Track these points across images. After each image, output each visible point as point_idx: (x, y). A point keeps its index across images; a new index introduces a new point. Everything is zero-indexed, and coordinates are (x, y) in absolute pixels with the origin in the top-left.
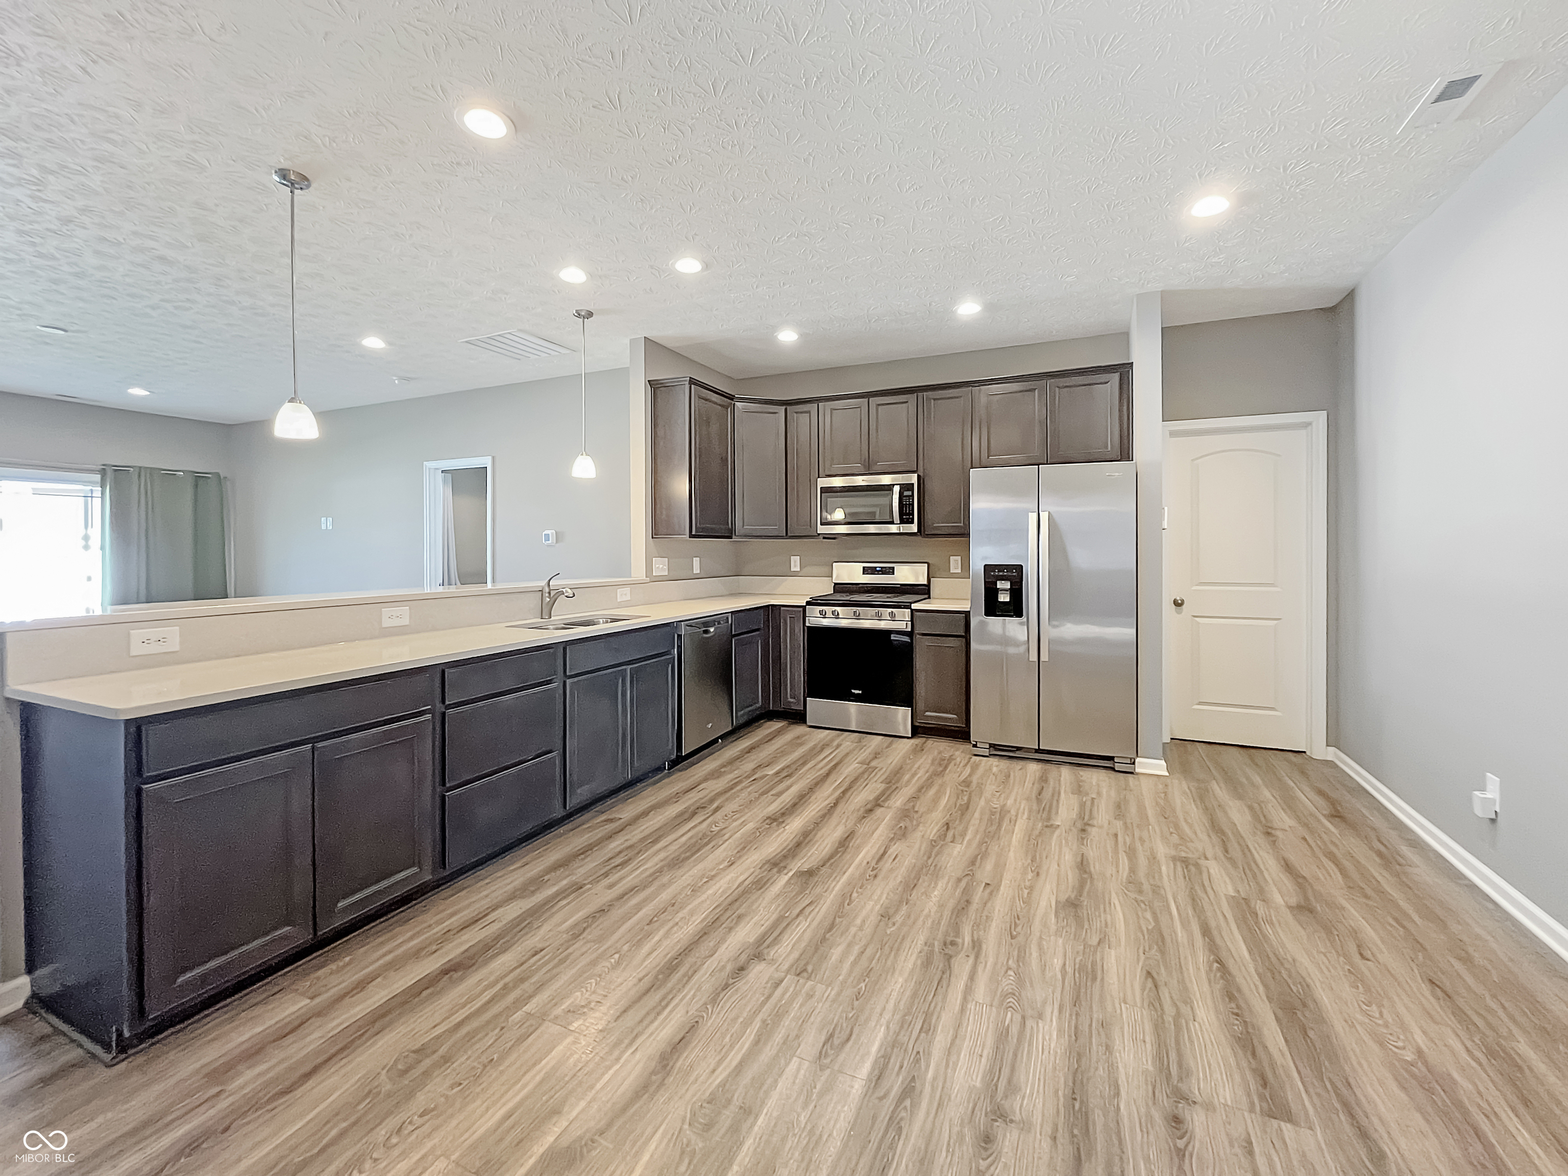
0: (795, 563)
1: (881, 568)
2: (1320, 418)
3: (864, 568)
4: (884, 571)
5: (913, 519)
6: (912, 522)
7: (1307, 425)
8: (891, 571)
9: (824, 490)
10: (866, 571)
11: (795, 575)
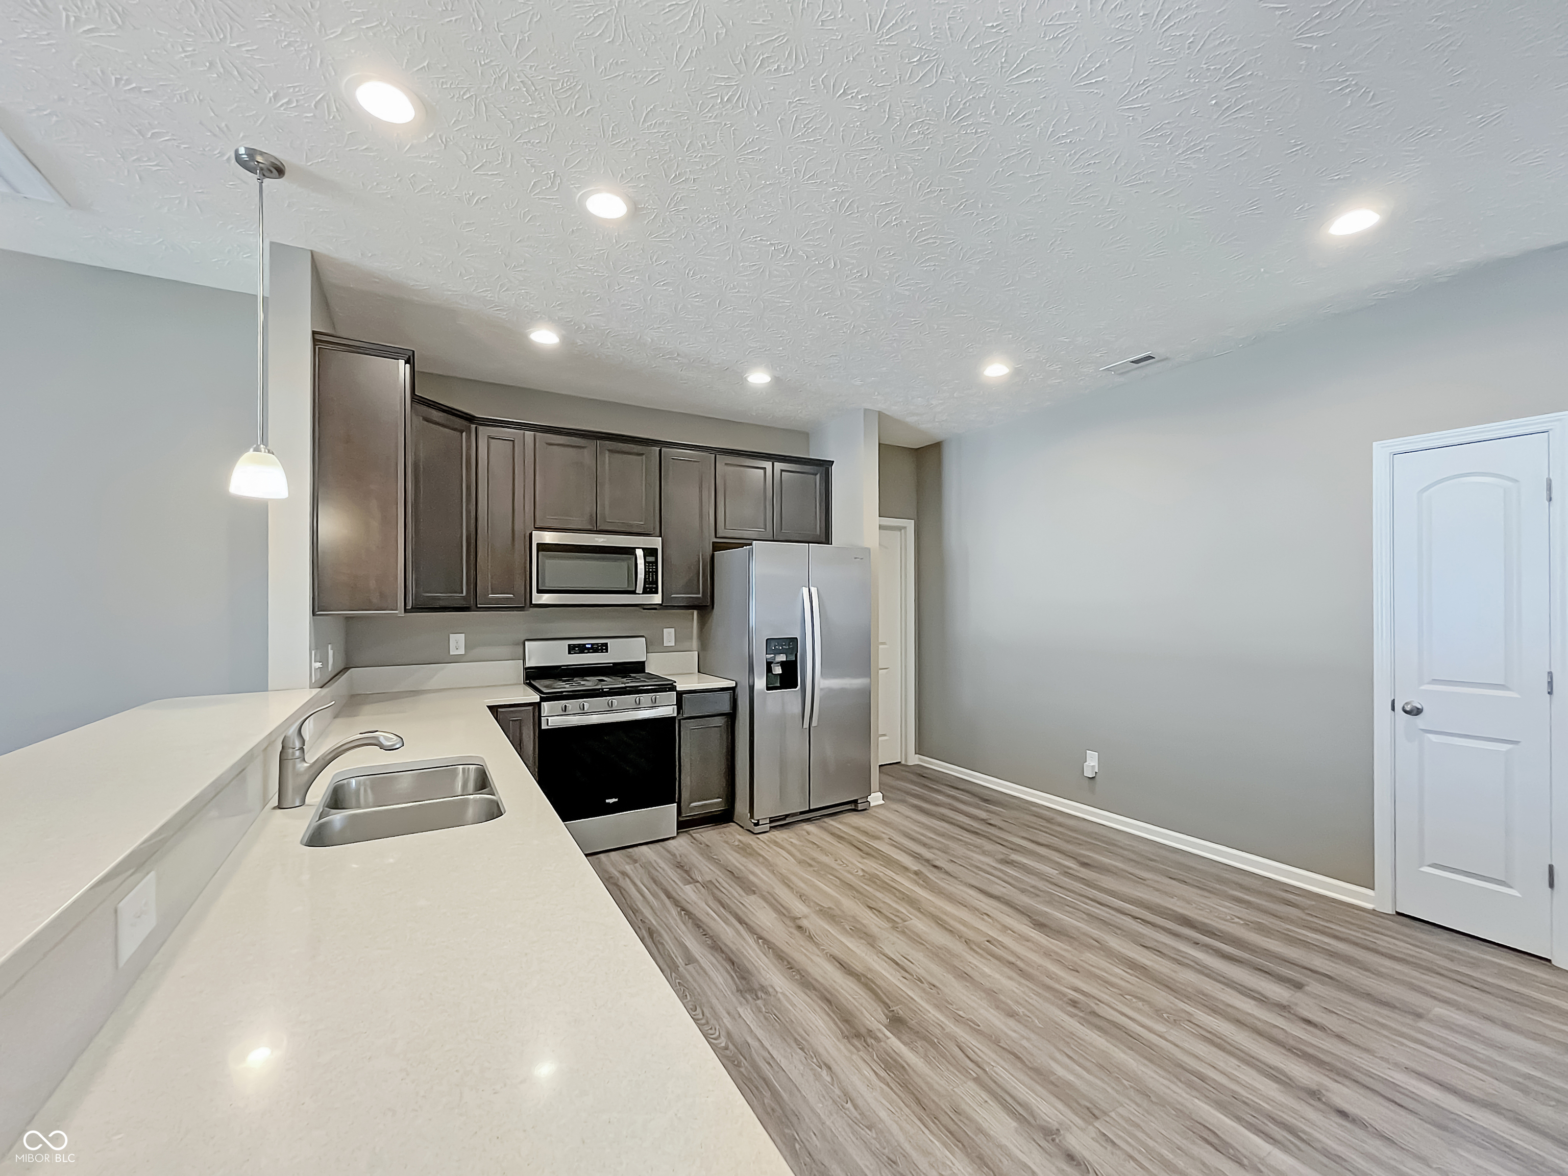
0: (457, 643)
1: (592, 644)
2: (910, 524)
3: (569, 645)
4: (595, 649)
5: (657, 588)
6: (657, 593)
7: (899, 529)
8: (603, 648)
9: (542, 547)
10: (572, 649)
11: (457, 659)
